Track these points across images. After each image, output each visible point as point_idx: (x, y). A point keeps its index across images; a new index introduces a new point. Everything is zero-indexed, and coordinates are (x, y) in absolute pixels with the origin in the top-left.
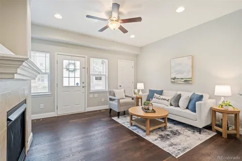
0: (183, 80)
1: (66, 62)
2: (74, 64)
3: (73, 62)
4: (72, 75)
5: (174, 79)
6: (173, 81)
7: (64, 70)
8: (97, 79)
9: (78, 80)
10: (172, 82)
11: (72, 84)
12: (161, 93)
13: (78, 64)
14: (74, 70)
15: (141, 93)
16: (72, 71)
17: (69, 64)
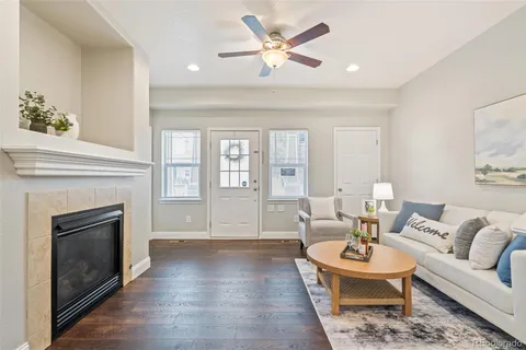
0: (515, 175)
1: (224, 144)
2: (239, 146)
3: (237, 142)
4: (234, 166)
5: (486, 170)
6: (481, 177)
7: (222, 158)
8: (284, 173)
9: (245, 177)
10: (477, 180)
11: (235, 184)
12: (436, 213)
13: (245, 144)
14: (239, 158)
15: (383, 209)
16: (235, 159)
17: (231, 146)
